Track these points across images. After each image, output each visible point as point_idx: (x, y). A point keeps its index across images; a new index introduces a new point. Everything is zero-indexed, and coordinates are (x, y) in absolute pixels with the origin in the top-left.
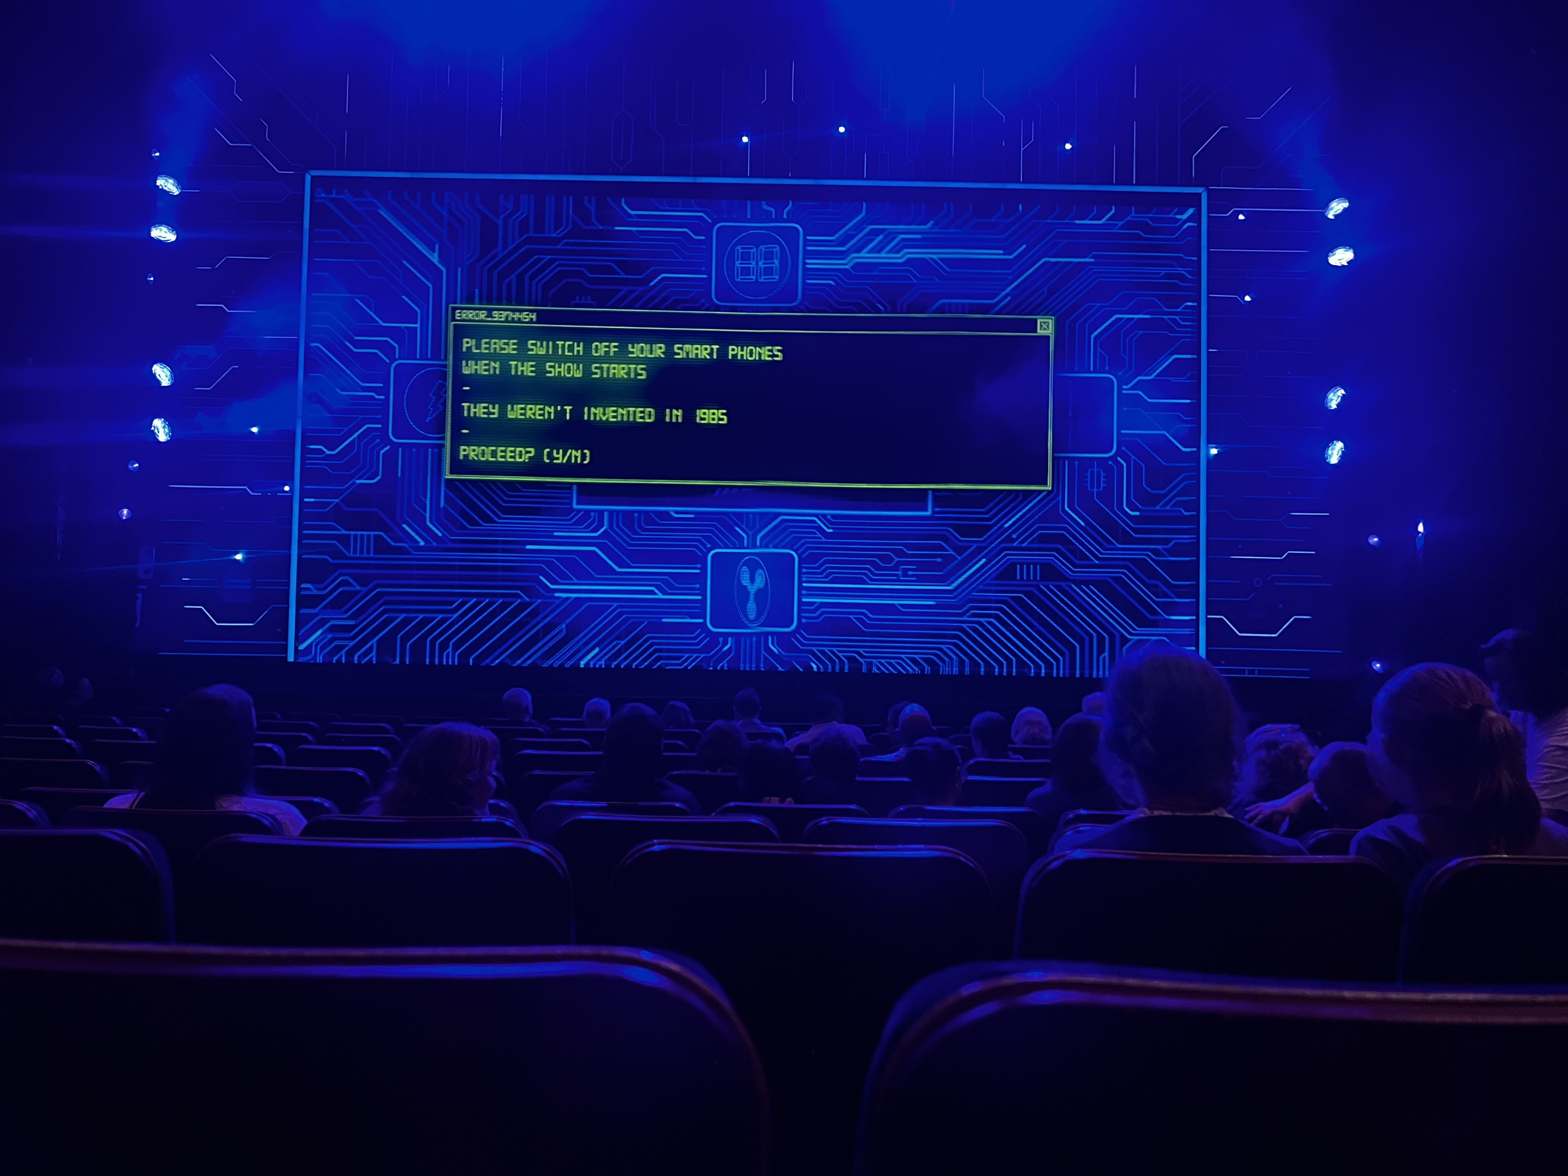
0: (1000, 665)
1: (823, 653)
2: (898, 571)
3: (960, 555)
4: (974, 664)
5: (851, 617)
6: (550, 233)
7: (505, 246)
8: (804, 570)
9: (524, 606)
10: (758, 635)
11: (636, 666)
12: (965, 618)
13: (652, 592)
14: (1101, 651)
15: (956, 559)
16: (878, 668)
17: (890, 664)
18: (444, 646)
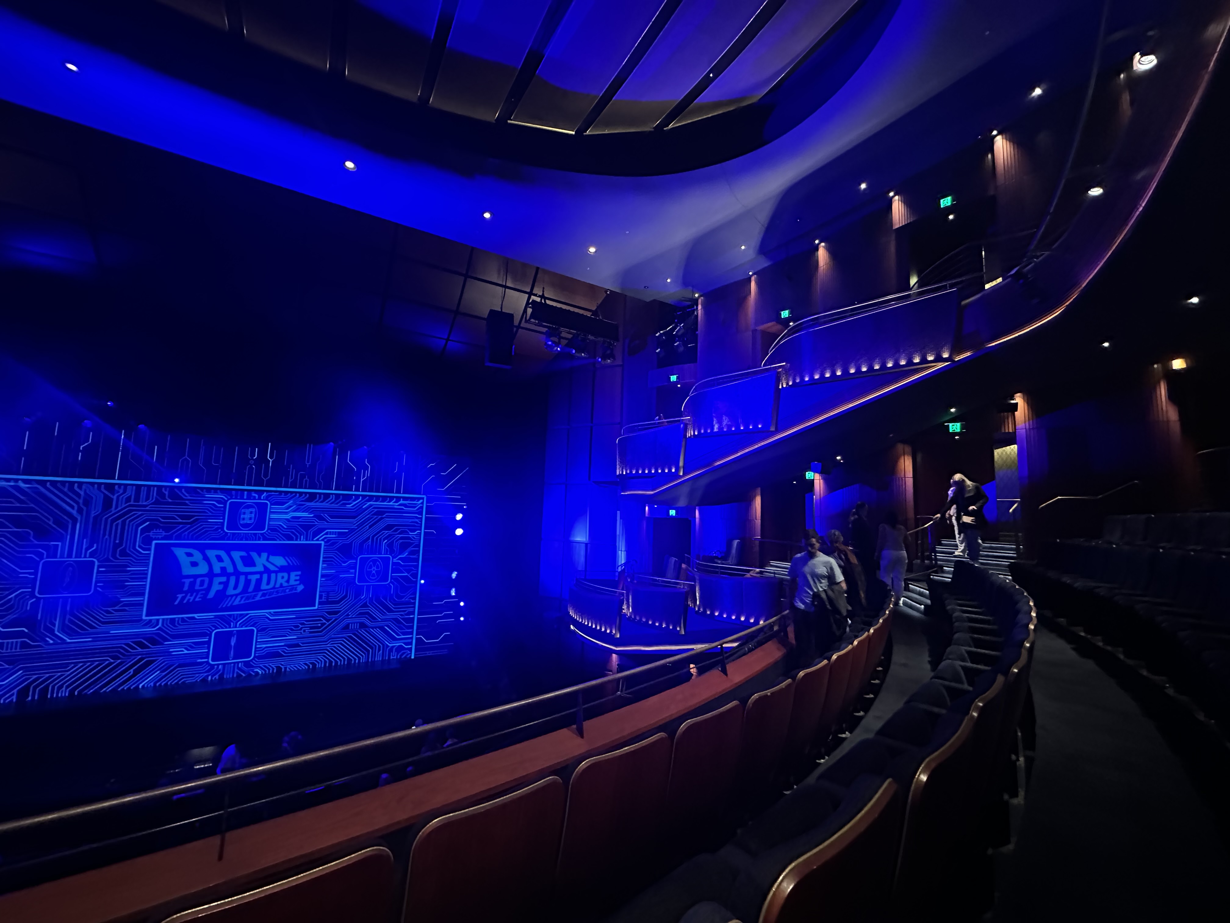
0: (341, 661)
1: (265, 666)
2: (301, 630)
3: (328, 622)
4: (330, 662)
5: (278, 650)
6: (142, 502)
7: (117, 507)
8: (259, 635)
9: (111, 664)
11: (171, 683)
12: (328, 645)
13: (182, 651)
14: (379, 650)
15: (326, 624)
16: (289, 669)
17: (295, 667)
18: (61, 687)
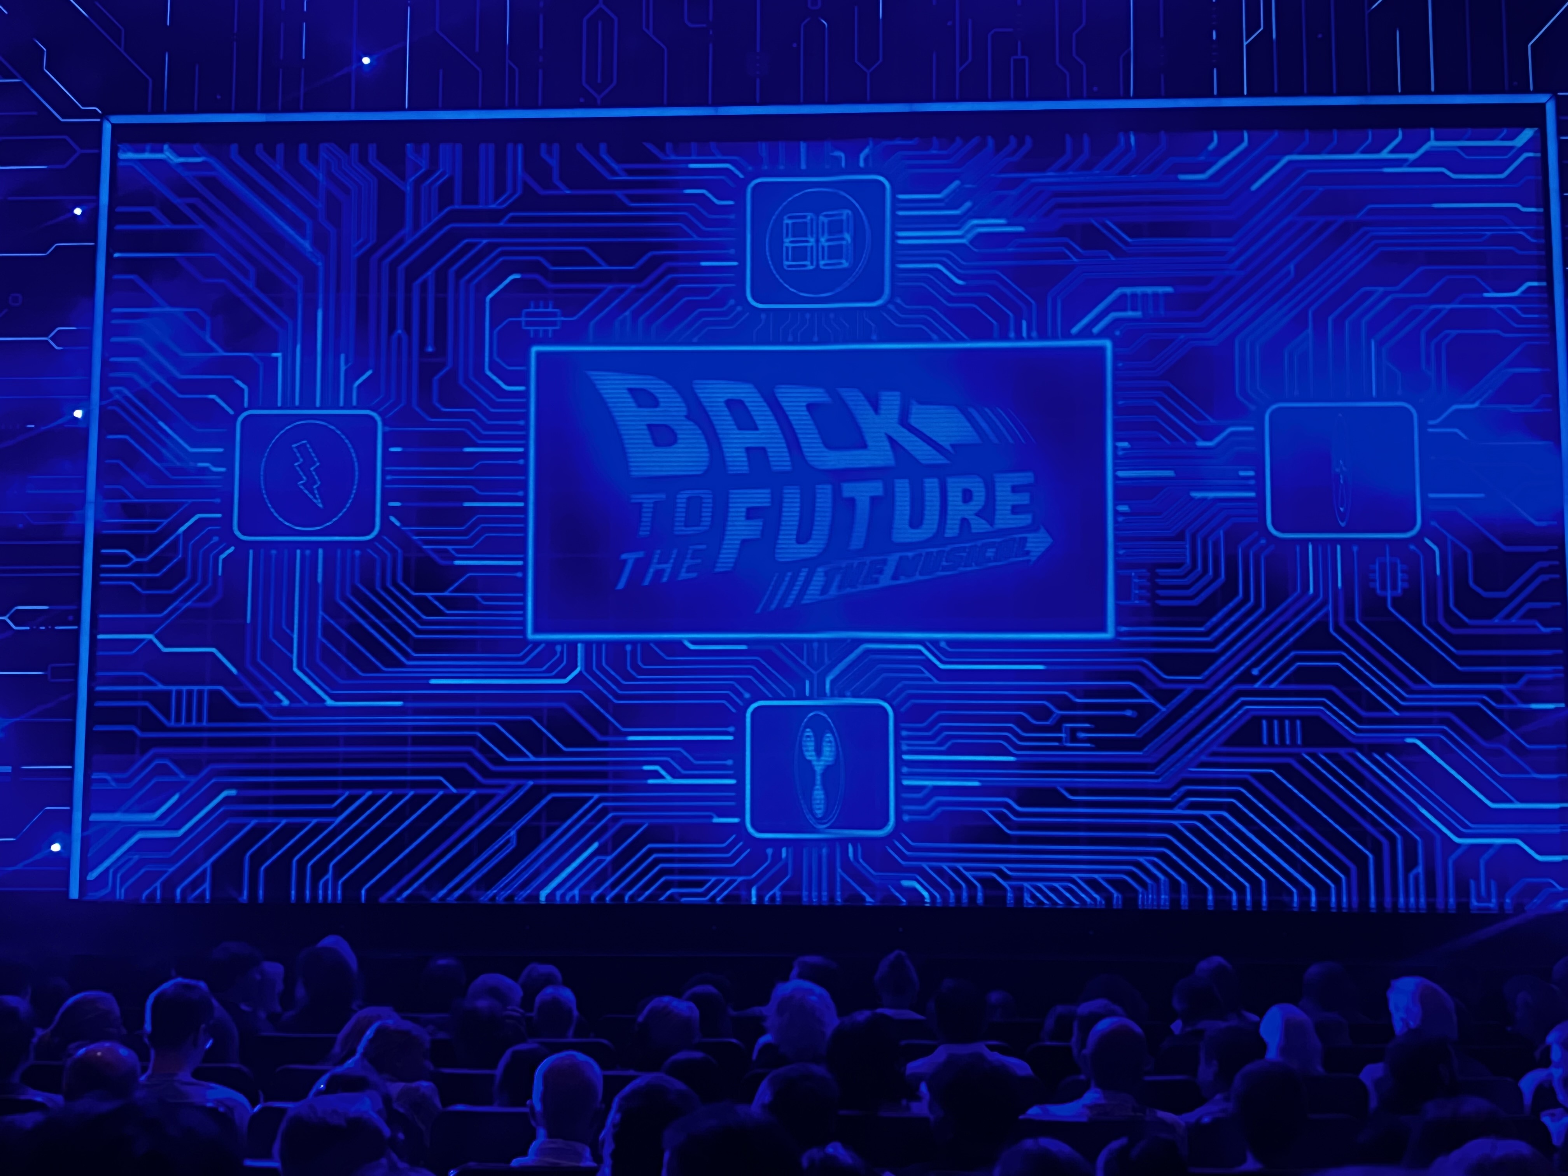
0: (1240, 889)
1: (940, 872)
2: (1060, 731)
3: (1164, 704)
4: (1196, 889)
5: (985, 810)
6: (487, 203)
7: (416, 226)
8: (904, 733)
9: (449, 800)
10: (831, 842)
11: (632, 898)
12: (1176, 811)
13: (656, 775)
14: (1411, 864)
15: (1157, 710)
16: (1033, 897)
17: (1054, 890)
18: (320, 870)
